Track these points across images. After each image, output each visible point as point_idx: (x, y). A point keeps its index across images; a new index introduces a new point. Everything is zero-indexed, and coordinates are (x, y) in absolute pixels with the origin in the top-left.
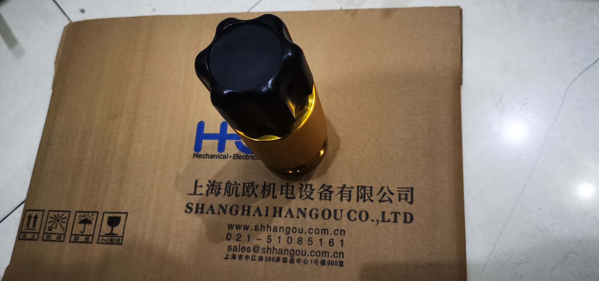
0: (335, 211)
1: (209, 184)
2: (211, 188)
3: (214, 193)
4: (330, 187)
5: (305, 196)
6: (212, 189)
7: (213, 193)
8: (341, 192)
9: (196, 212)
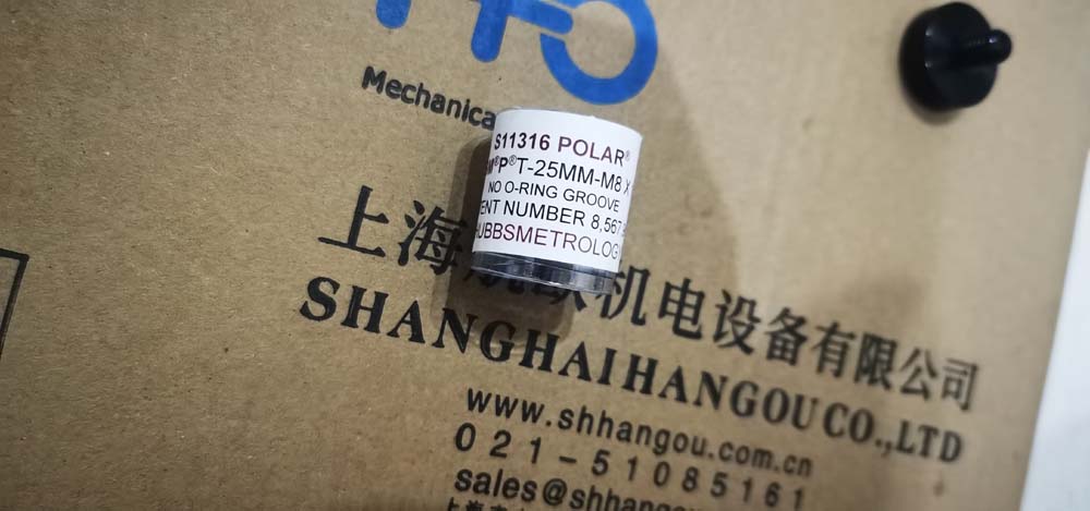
0: (800, 399)
1: (417, 218)
2: (421, 233)
3: (432, 259)
4: (801, 321)
5: (730, 338)
6: (426, 241)
7: (427, 258)
8: (824, 344)
9: (350, 321)
